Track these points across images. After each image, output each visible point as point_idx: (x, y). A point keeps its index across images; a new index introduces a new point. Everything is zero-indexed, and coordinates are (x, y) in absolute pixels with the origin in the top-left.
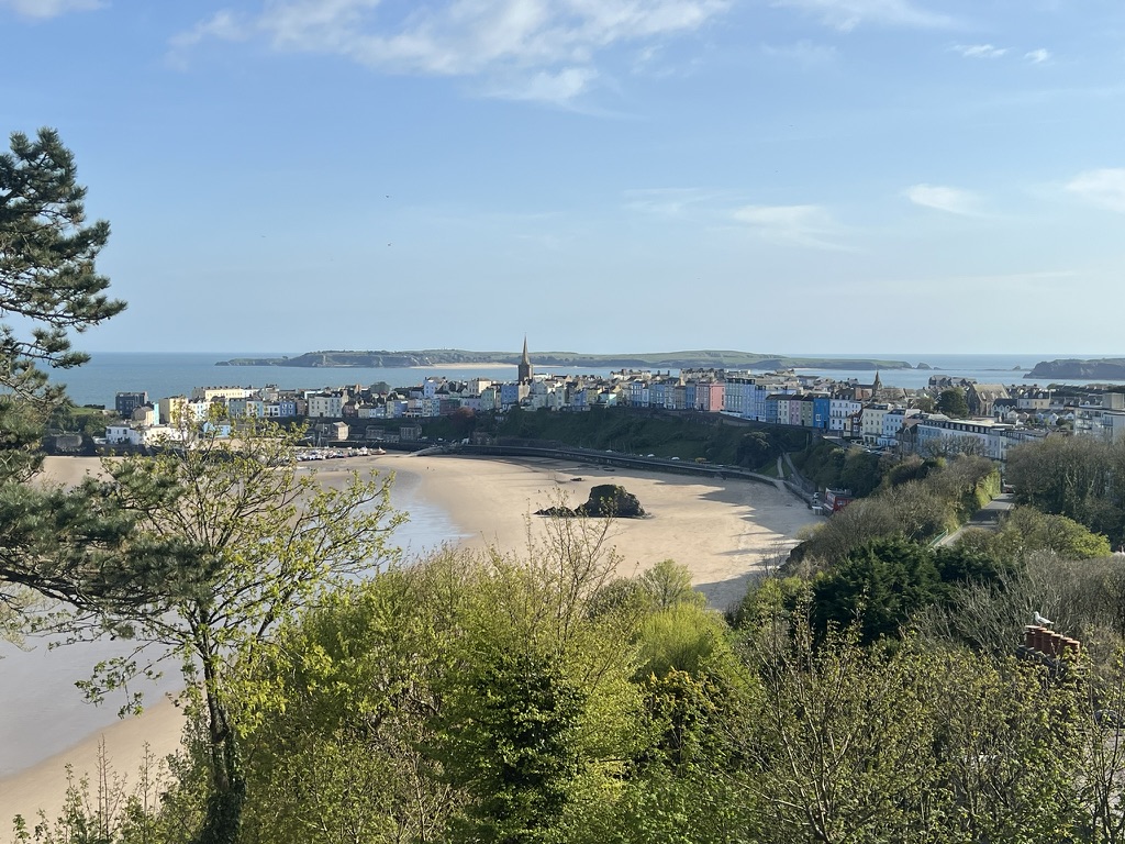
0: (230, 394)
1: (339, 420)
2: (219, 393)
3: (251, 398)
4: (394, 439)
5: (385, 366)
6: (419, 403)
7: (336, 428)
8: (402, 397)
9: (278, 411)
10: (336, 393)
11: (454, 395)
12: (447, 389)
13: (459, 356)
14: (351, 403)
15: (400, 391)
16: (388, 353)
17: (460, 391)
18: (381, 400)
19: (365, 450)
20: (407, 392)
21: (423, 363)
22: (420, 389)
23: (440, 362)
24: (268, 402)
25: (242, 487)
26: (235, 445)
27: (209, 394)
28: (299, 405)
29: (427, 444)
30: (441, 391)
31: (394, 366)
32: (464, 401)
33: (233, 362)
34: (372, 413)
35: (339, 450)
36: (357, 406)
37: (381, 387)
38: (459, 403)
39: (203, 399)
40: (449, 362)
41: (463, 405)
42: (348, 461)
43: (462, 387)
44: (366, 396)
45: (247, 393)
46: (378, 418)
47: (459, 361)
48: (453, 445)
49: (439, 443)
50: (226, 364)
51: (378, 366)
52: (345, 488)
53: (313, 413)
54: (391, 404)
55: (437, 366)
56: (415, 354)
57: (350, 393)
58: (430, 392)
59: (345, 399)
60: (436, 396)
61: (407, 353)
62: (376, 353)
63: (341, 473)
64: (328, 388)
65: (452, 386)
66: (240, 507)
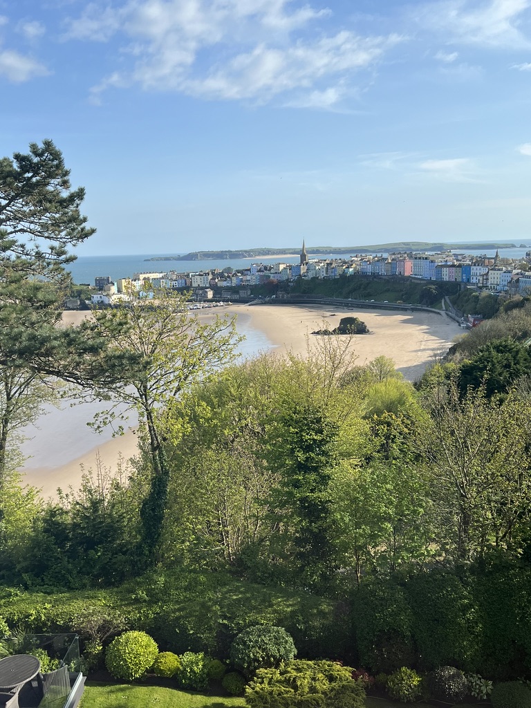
0: (152, 276)
1: (207, 288)
2: (147, 276)
3: (163, 278)
4: (236, 297)
5: (230, 258)
6: (248, 278)
7: (207, 292)
8: (240, 274)
9: (176, 284)
10: (206, 274)
11: (267, 273)
12: (263, 269)
13: (269, 251)
14: (213, 279)
15: (238, 271)
16: (231, 252)
17: (270, 270)
18: (229, 277)
19: (222, 303)
20: (242, 272)
21: (250, 256)
22: (249, 270)
23: (259, 255)
24: (171, 280)
25: (160, 324)
26: (157, 303)
27: (142, 276)
28: (187, 281)
29: (253, 299)
30: (260, 271)
31: (235, 258)
32: (272, 275)
33: (152, 259)
34: (224, 284)
35: (208, 303)
36: (217, 280)
37: (228, 270)
38: (269, 277)
39: (139, 279)
40: (264, 255)
41: (271, 278)
42: (213, 309)
43: (271, 268)
44: (221, 275)
45: (160, 276)
46: (227, 286)
47: (268, 254)
48: (267, 299)
49: (260, 298)
50: (149, 260)
51: (226, 258)
52: (212, 323)
53: (195, 285)
54: (234, 278)
55: (258, 257)
56: (246, 251)
57: (213, 273)
58: (254, 271)
59: (210, 277)
60: (257, 274)
61: (241, 251)
62: (225, 252)
63: (210, 315)
64: (201, 271)
65: (266, 268)
66: (160, 334)
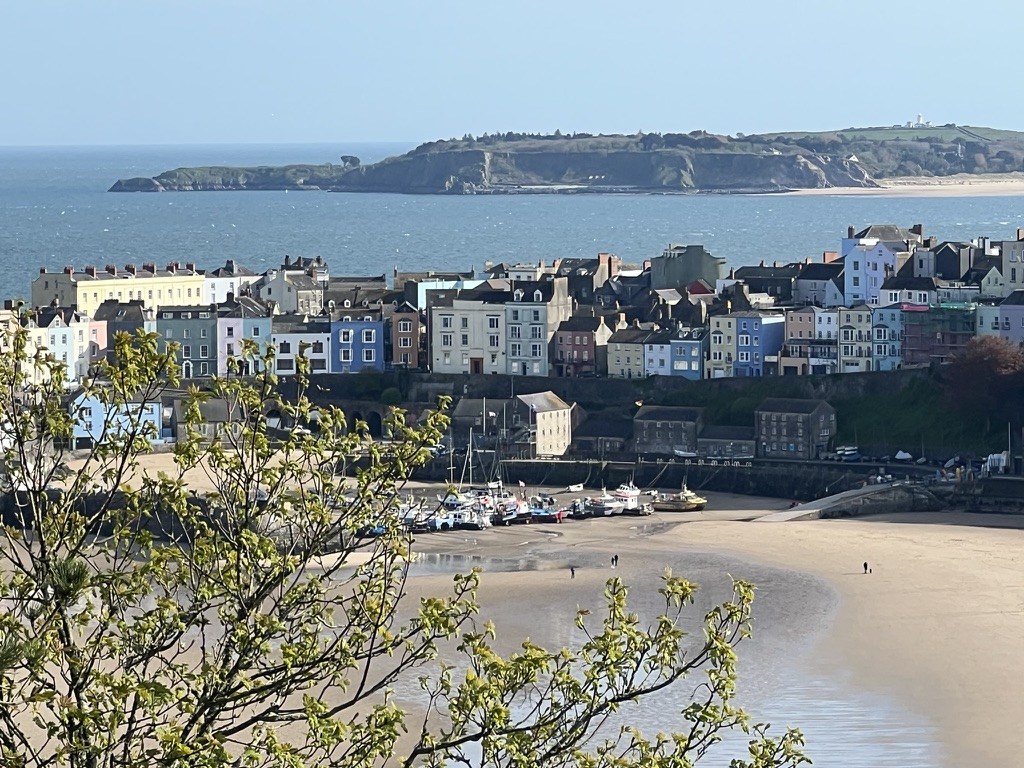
0: (161, 292)
1: (536, 385)
2: (123, 289)
3: (231, 307)
4: (735, 453)
5: (705, 186)
6: (825, 324)
7: (529, 415)
8: (764, 299)
9: (323, 353)
10: (528, 287)
11: (951, 294)
12: (928, 269)
13: (971, 147)
14: (580, 324)
15: (757, 278)
16: (712, 142)
17: (975, 277)
18: (686, 312)
19: (631, 496)
20: (781, 283)
21: (841, 175)
22: (831, 271)
23: (900, 171)
24: (291, 320)
27: (90, 295)
28: (400, 330)
29: (857, 472)
30: (905, 279)
31: (734, 188)
32: (990, 313)
33: (170, 180)
34: (657, 360)
35: (536, 493)
36: (602, 336)
37: (688, 266)
38: (970, 321)
39: (70, 313)
40: (936, 170)
41: (985, 330)
42: (570, 534)
43: (982, 264)
44: (635, 298)
45: (216, 291)
46: (677, 379)
47: (969, 167)
48: (951, 477)
49: (899, 470)
50: (146, 185)
51: (676, 186)
53: (449, 360)
54: (724, 326)
55: (894, 187)
56: (812, 144)
57: (579, 286)
58: (866, 282)
59: (560, 309)
60: (885, 298)
61: (782, 139)
62: (673, 140)
63: (548, 576)
64: (499, 270)
65: (946, 260)
